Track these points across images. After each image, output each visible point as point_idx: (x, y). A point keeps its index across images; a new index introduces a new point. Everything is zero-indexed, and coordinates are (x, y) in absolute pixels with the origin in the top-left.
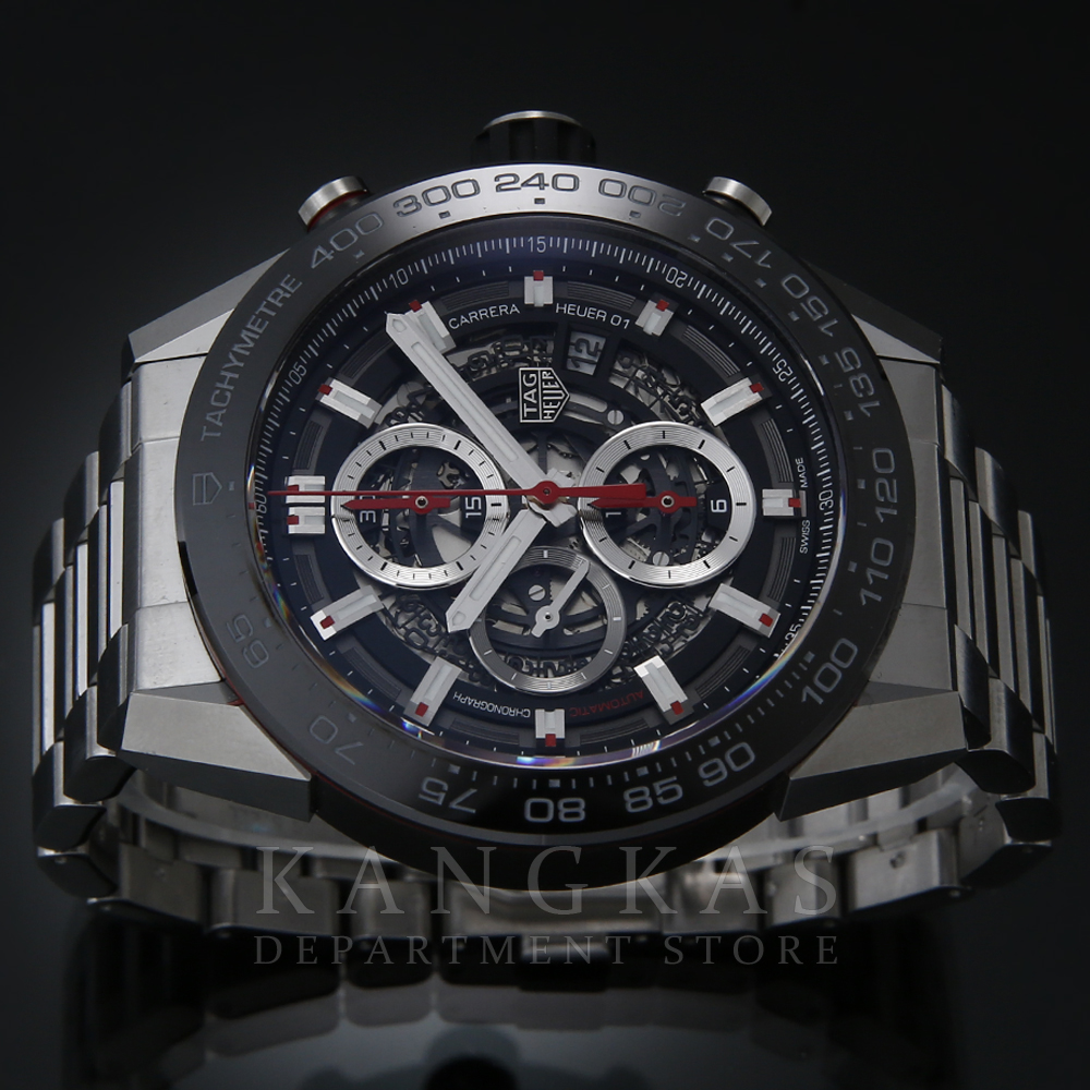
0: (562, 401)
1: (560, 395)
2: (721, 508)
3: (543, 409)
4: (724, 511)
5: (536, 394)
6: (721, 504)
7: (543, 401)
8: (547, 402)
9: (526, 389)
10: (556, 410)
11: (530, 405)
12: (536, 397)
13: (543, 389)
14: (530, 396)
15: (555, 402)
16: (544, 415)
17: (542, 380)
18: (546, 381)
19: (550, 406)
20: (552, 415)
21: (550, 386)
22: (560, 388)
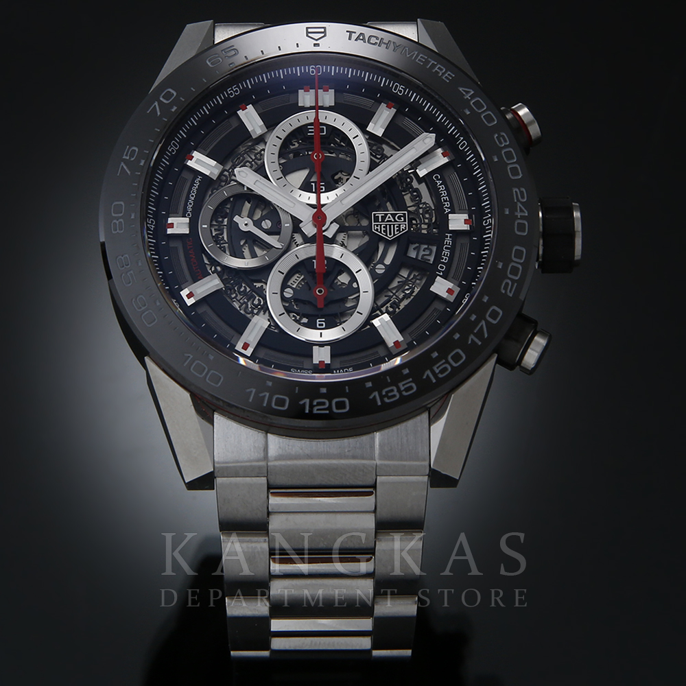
0: (386, 235)
1: (390, 234)
2: (320, 325)
3: (381, 225)
4: (318, 327)
5: (391, 221)
6: (322, 325)
7: (386, 225)
8: (385, 227)
9: (394, 215)
10: (380, 232)
11: (384, 218)
12: (388, 221)
13: (394, 225)
14: (389, 217)
15: (386, 231)
16: (377, 225)
17: (400, 225)
18: (399, 227)
19: (383, 229)
20: (377, 230)
21: (396, 229)
22: (394, 235)
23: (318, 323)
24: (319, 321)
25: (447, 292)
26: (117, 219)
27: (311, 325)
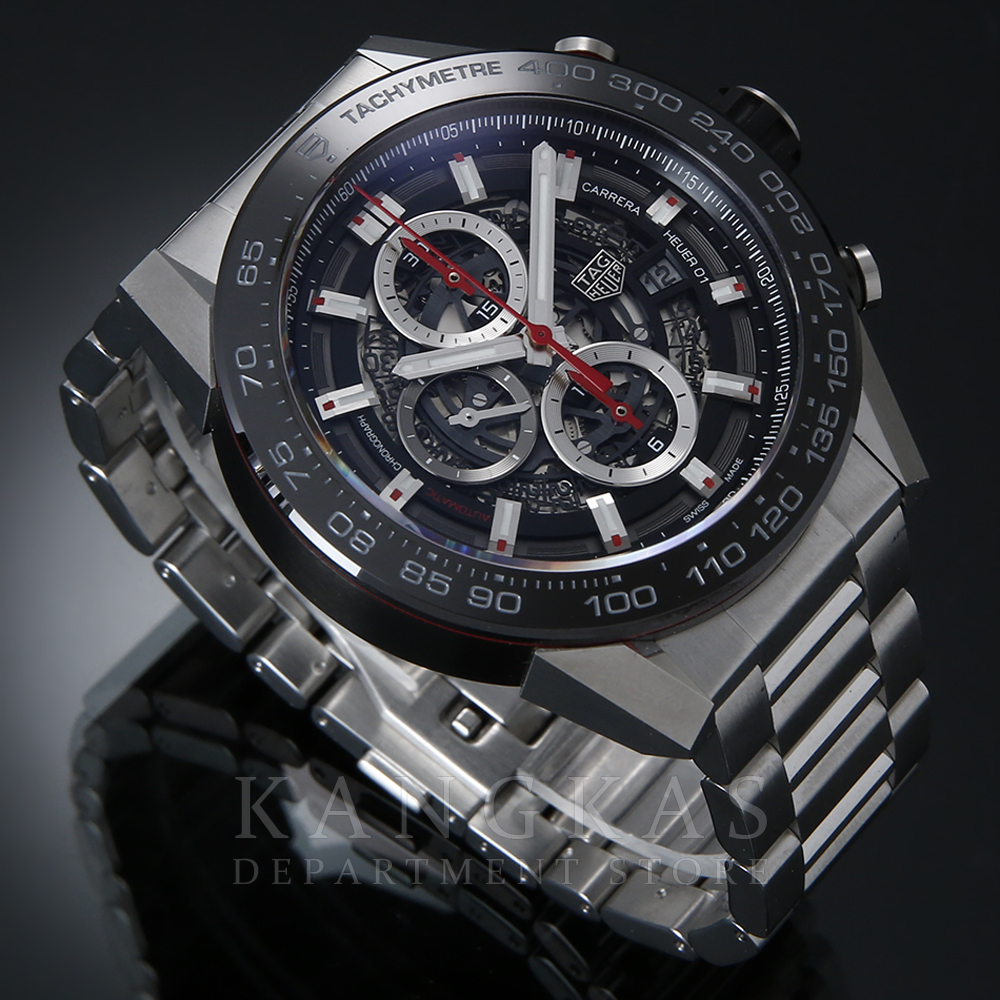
0: (612, 292)
1: (615, 288)
2: (657, 447)
3: (594, 287)
4: (657, 451)
5: (599, 274)
6: (659, 444)
7: (599, 282)
8: (601, 285)
9: (594, 265)
10: (602, 295)
11: (588, 277)
12: (596, 277)
14: (593, 272)
15: (606, 289)
16: (591, 291)
17: (611, 269)
18: (613, 272)
19: (601, 289)
20: (597, 296)
21: (613, 277)
22: (619, 284)
23: (652, 447)
24: (652, 444)
25: (736, 291)
27: (647, 456)
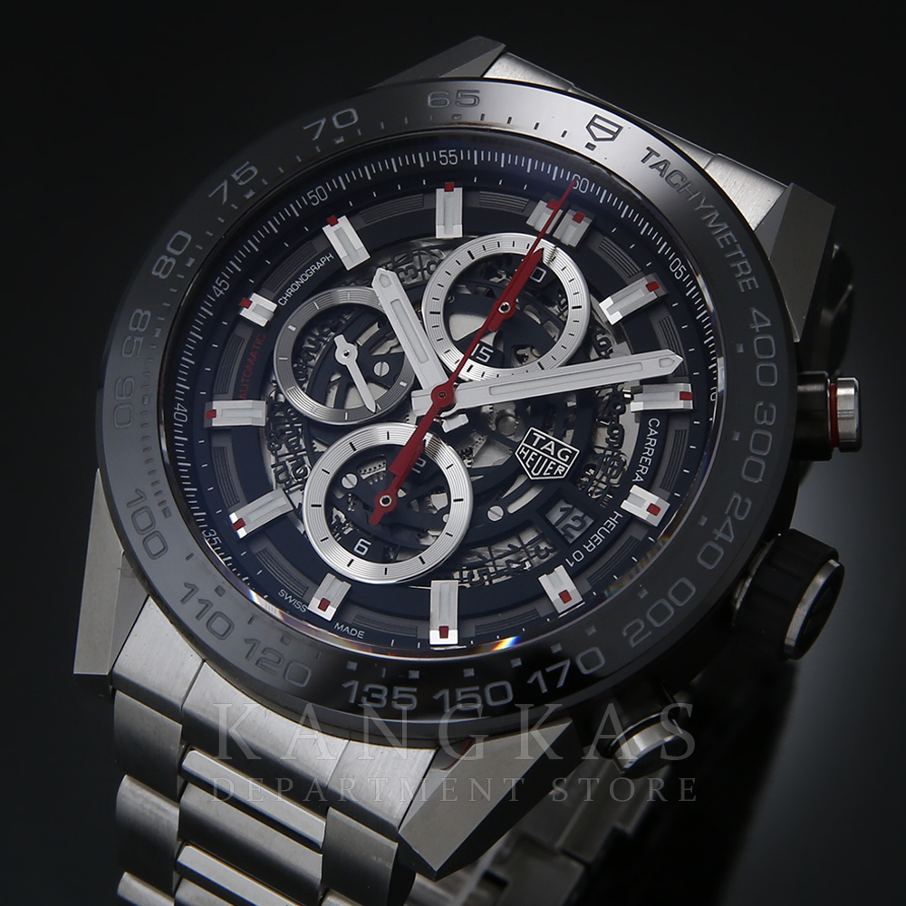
0: (530, 470)
1: (536, 472)
2: (359, 548)
3: (531, 451)
4: (355, 549)
5: (549, 453)
6: (363, 550)
7: (539, 455)
8: (536, 458)
9: (558, 446)
11: (542, 443)
12: (544, 451)
13: (550, 460)
14: (550, 447)
15: (532, 464)
16: (526, 449)
17: (558, 464)
18: (555, 467)
19: (530, 458)
20: (522, 455)
21: (549, 467)
22: (541, 475)
23: (359, 544)
24: (362, 543)
25: (560, 594)
26: (170, 255)
27: (348, 544)
